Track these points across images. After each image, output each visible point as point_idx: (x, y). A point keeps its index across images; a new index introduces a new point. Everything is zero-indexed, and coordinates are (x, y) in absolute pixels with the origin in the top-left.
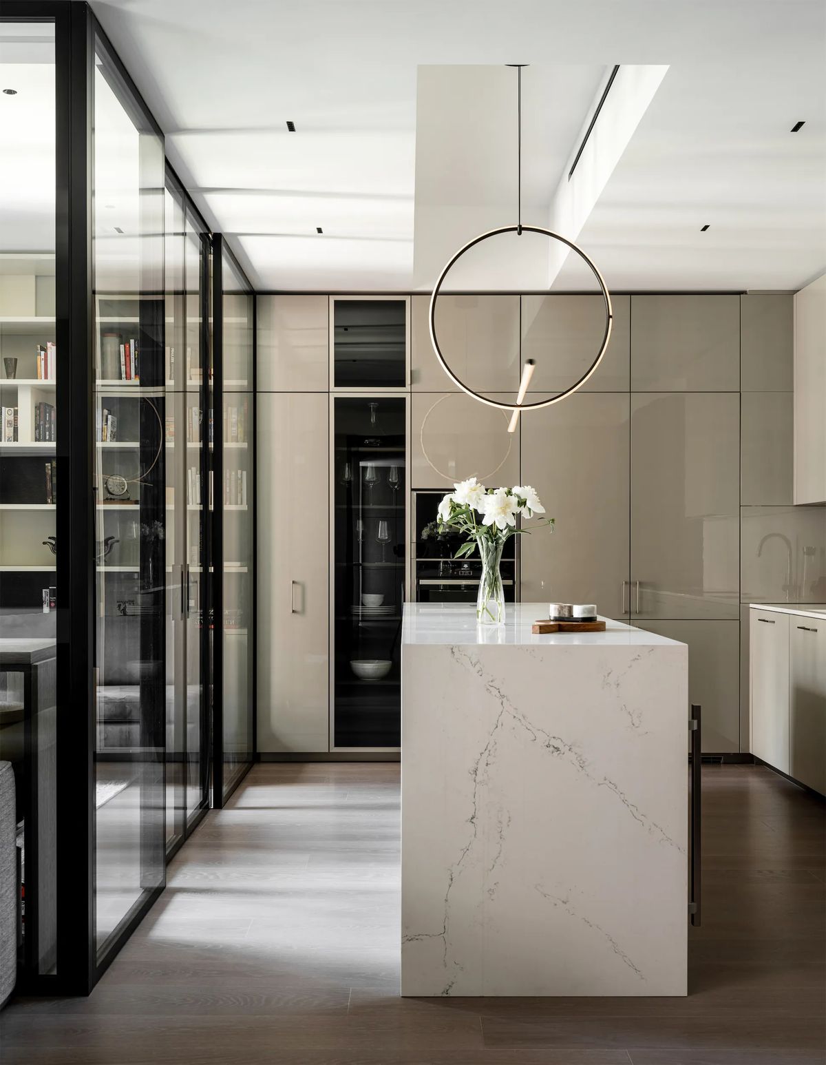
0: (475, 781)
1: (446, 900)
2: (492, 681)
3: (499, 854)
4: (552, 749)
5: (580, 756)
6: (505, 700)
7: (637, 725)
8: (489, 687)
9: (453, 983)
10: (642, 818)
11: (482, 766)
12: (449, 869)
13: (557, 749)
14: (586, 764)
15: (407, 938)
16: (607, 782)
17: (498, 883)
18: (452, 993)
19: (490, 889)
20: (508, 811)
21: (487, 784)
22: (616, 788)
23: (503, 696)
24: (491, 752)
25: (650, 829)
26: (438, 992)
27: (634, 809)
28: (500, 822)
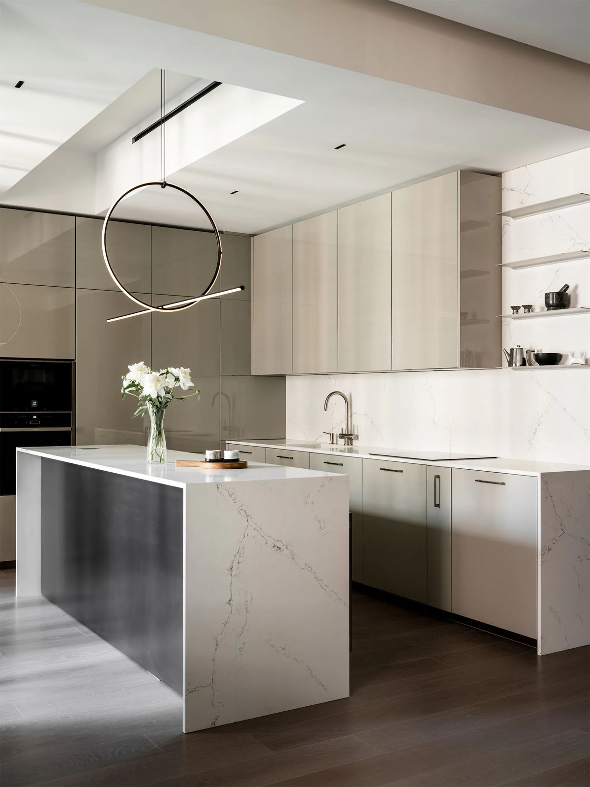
0: (231, 575)
1: (214, 660)
2: (241, 506)
3: (246, 622)
4: (276, 548)
5: (292, 551)
6: (249, 518)
7: (323, 528)
8: (240, 511)
9: (218, 717)
10: (325, 587)
11: (235, 565)
12: (215, 639)
13: (279, 548)
14: (295, 556)
15: (188, 691)
16: (307, 567)
17: (245, 643)
18: (218, 724)
19: (240, 648)
20: (251, 593)
21: (238, 577)
22: (312, 570)
23: (248, 516)
24: (241, 554)
25: (330, 594)
26: (209, 725)
27: (321, 582)
28: (246, 601)
